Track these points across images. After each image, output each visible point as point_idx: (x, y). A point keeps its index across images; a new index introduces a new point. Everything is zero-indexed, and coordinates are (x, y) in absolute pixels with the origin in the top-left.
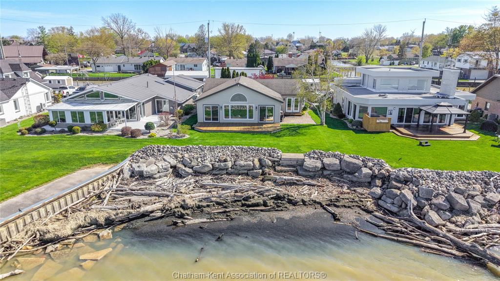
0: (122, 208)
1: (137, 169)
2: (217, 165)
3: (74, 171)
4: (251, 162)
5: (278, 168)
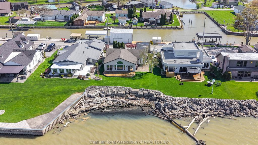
0: (88, 107)
1: (89, 95)
3: (71, 95)
4: (122, 93)
5: (131, 94)
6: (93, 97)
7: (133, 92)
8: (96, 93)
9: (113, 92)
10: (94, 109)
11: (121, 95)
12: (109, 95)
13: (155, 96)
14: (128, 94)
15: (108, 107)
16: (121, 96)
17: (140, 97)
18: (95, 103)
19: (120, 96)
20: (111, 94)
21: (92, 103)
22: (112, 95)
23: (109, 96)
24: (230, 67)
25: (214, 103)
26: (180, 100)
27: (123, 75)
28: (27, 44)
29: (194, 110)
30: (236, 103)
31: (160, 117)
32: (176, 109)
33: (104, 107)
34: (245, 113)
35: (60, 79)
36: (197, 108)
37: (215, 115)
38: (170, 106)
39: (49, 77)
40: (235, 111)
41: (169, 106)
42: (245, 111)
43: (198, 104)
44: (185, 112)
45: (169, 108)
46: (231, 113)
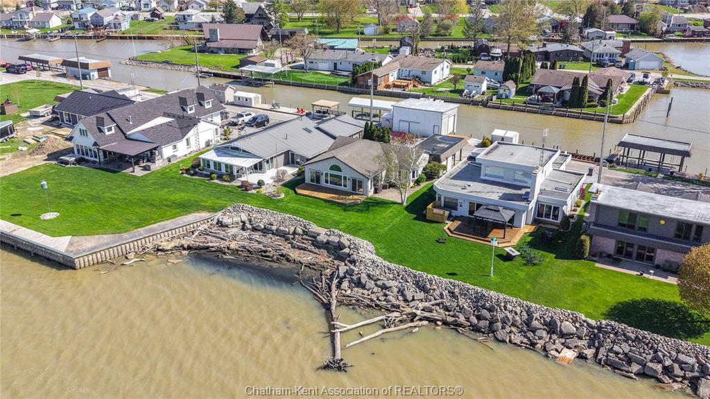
0: (200, 242)
1: (222, 220)
2: (267, 226)
3: (190, 213)
4: (287, 230)
5: (305, 237)
6: (227, 226)
7: (311, 234)
8: (237, 219)
9: (270, 224)
10: (208, 248)
11: (283, 235)
12: (259, 228)
13: (347, 250)
14: (299, 235)
15: (237, 250)
16: (284, 237)
17: (319, 248)
18: (218, 238)
19: (280, 236)
20: (265, 228)
21: (214, 236)
22: (265, 231)
23: (259, 230)
24: (595, 224)
25: (465, 295)
26: (389, 269)
27: (332, 197)
28: (207, 107)
29: (406, 300)
30: (518, 310)
31: (315, 295)
32: (363, 287)
33: (228, 248)
34: (529, 338)
35: (207, 181)
36: (413, 296)
37: (445, 323)
38: (355, 278)
39: (192, 175)
40: (503, 328)
41: (353, 277)
42: (530, 334)
43: (423, 289)
44: (383, 298)
45: (351, 281)
46: (491, 330)
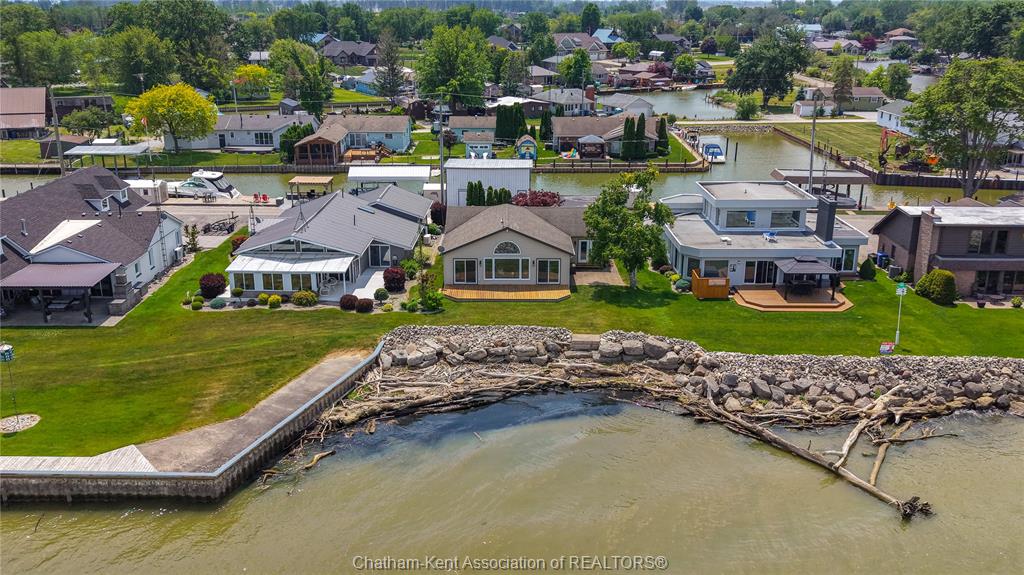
1: (399, 357)
2: (492, 350)
3: (321, 360)
4: (534, 348)
6: (417, 366)
7: (578, 346)
9: (495, 345)
11: (529, 359)
12: (481, 356)
13: (671, 355)
16: (529, 362)
19: (524, 361)
20: (489, 354)
21: (414, 386)
22: (492, 359)
23: (479, 361)
24: (941, 256)
35: (266, 311)
38: (743, 388)
39: (220, 308)
41: (736, 388)
45: (737, 395)
